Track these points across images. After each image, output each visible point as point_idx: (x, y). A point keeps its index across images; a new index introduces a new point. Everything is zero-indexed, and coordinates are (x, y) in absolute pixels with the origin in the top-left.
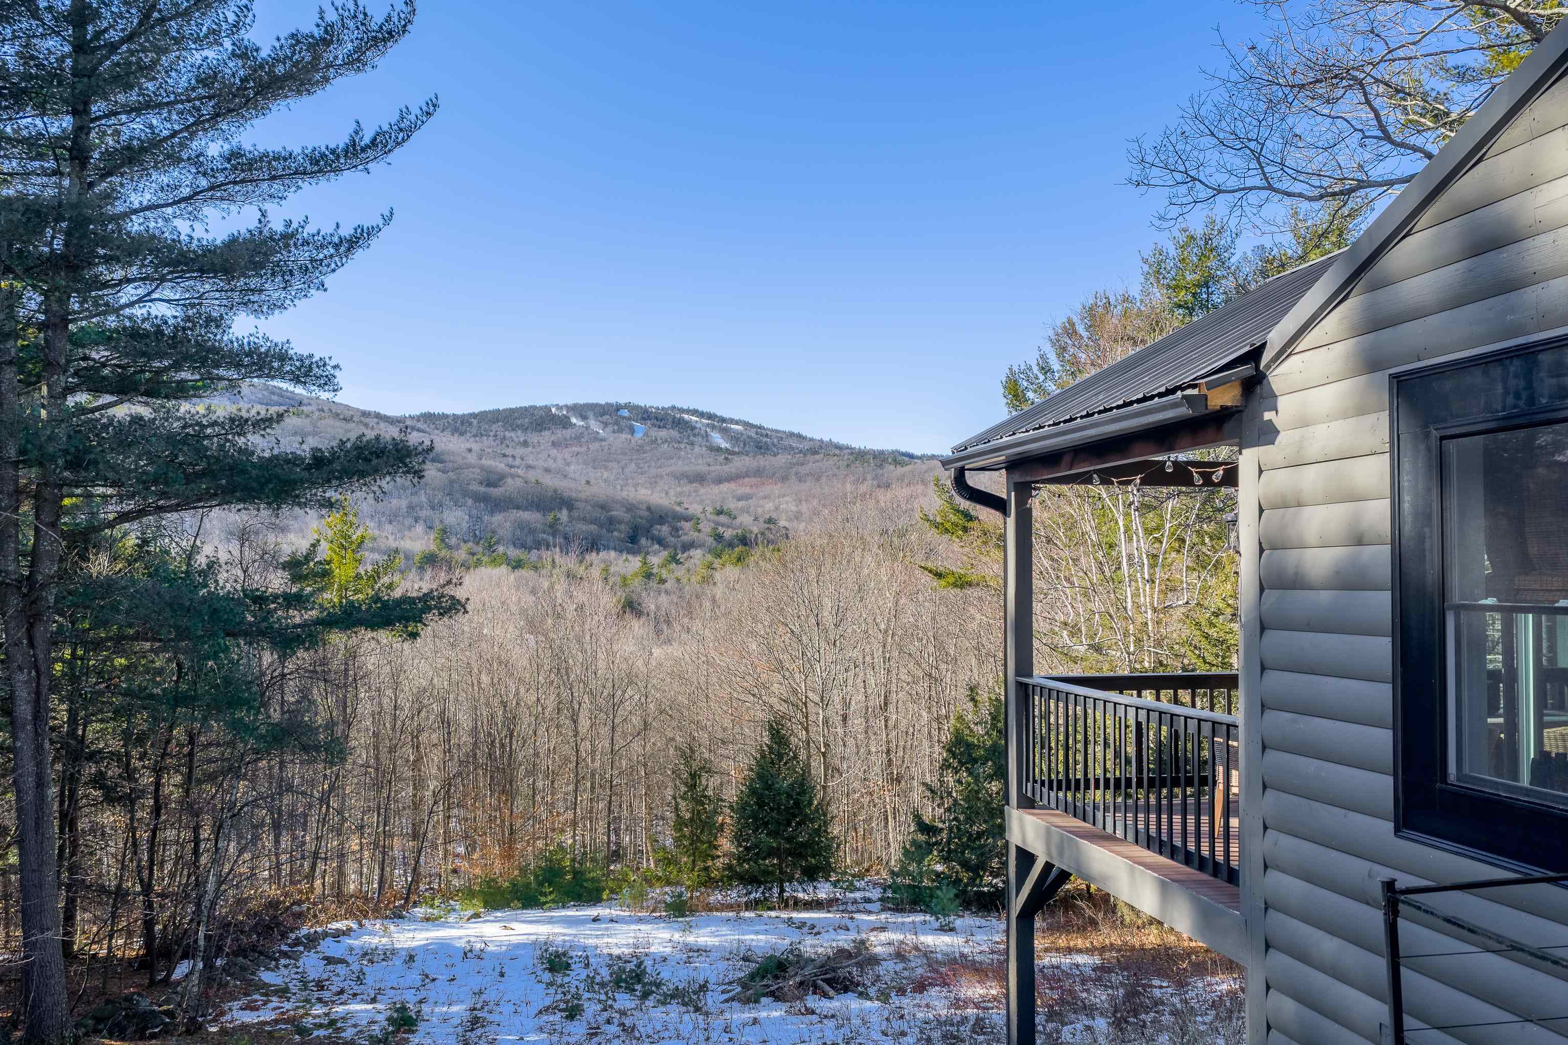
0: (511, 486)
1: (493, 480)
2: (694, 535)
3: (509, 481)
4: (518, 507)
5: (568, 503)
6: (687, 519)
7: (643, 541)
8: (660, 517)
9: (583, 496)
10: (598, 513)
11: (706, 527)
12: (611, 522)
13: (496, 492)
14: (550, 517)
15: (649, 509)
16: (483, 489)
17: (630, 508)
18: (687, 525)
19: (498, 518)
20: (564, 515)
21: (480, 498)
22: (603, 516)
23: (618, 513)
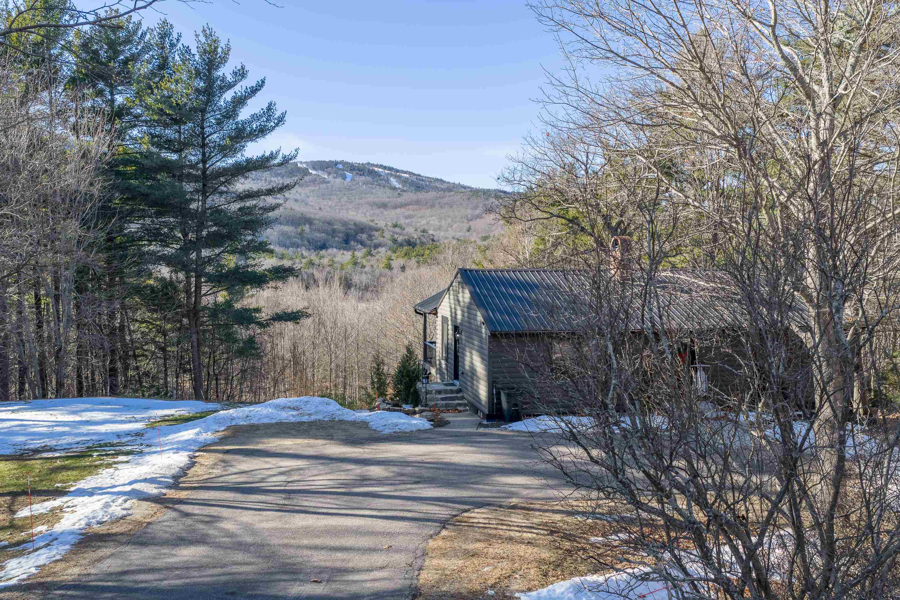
2: (380, 239)
4: (281, 224)
5: (309, 221)
6: (377, 230)
7: (352, 243)
8: (361, 229)
9: (317, 217)
10: (326, 227)
11: (388, 235)
12: (334, 233)
14: (299, 230)
15: (355, 224)
17: (345, 224)
18: (377, 234)
20: (307, 228)
22: (329, 228)
23: (338, 227)
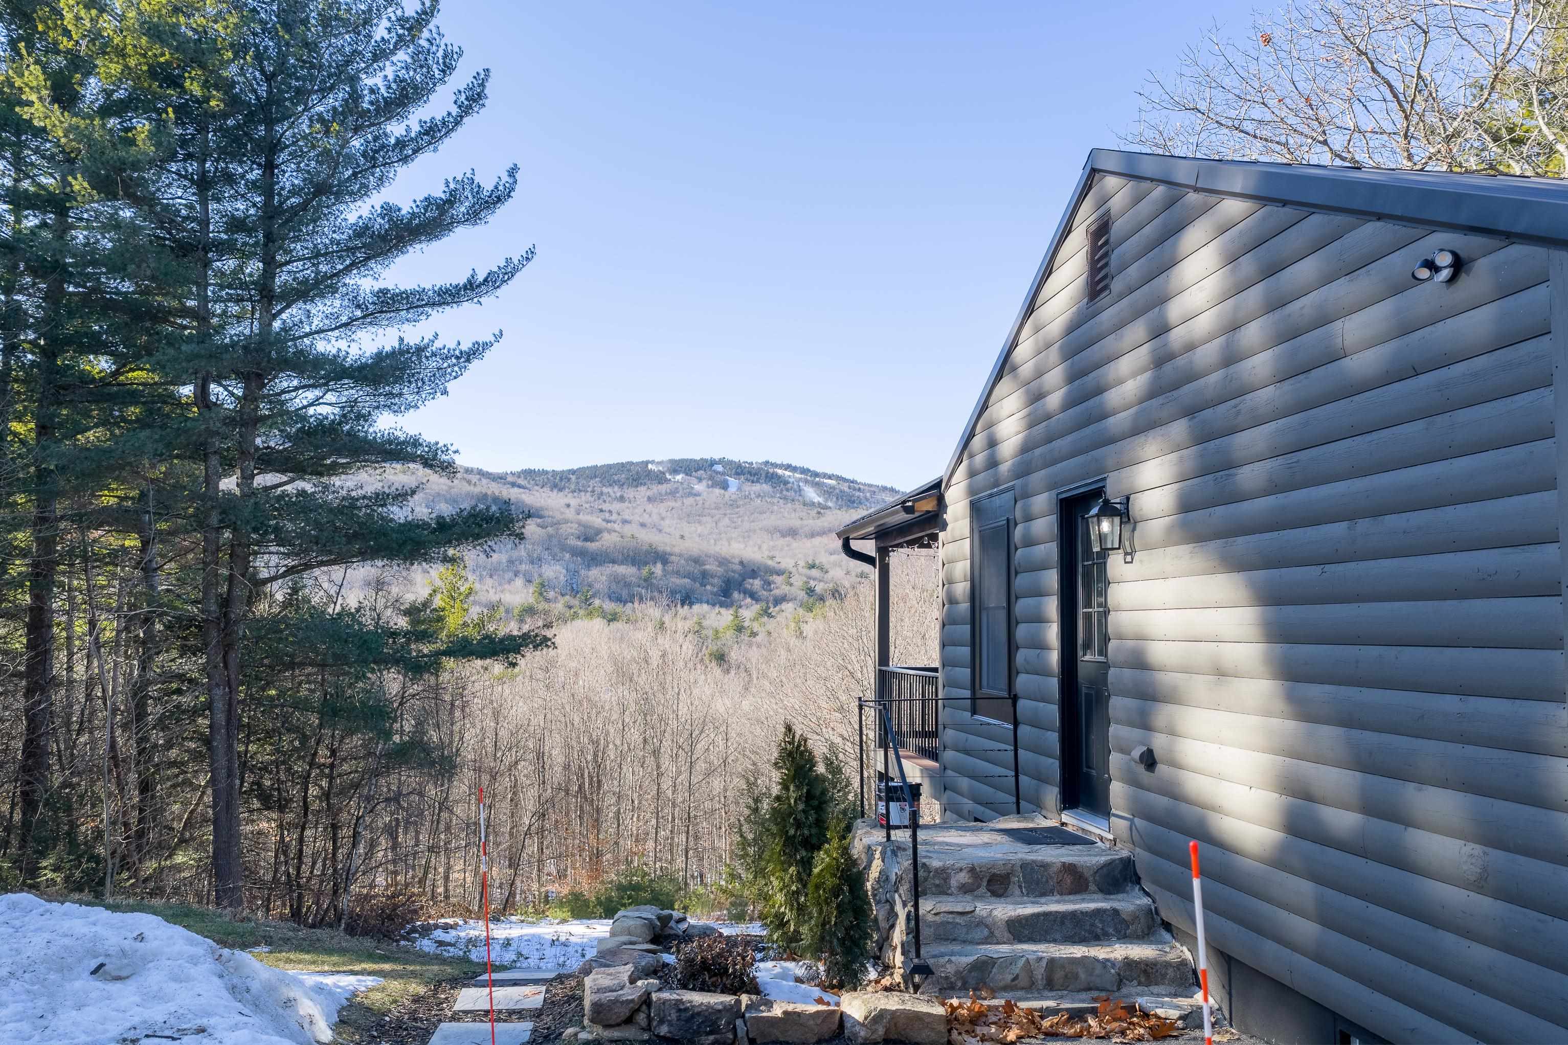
0: (608, 541)
1: (590, 535)
2: (785, 589)
3: (606, 535)
4: (614, 562)
5: (663, 558)
6: (779, 573)
7: (736, 595)
8: (752, 571)
9: (677, 550)
10: (691, 567)
11: (797, 581)
12: (704, 576)
13: (592, 546)
14: (645, 571)
15: (741, 563)
16: (580, 543)
17: (723, 562)
18: (778, 579)
19: (594, 573)
20: (658, 569)
21: (577, 553)
22: (696, 570)
23: (711, 567)
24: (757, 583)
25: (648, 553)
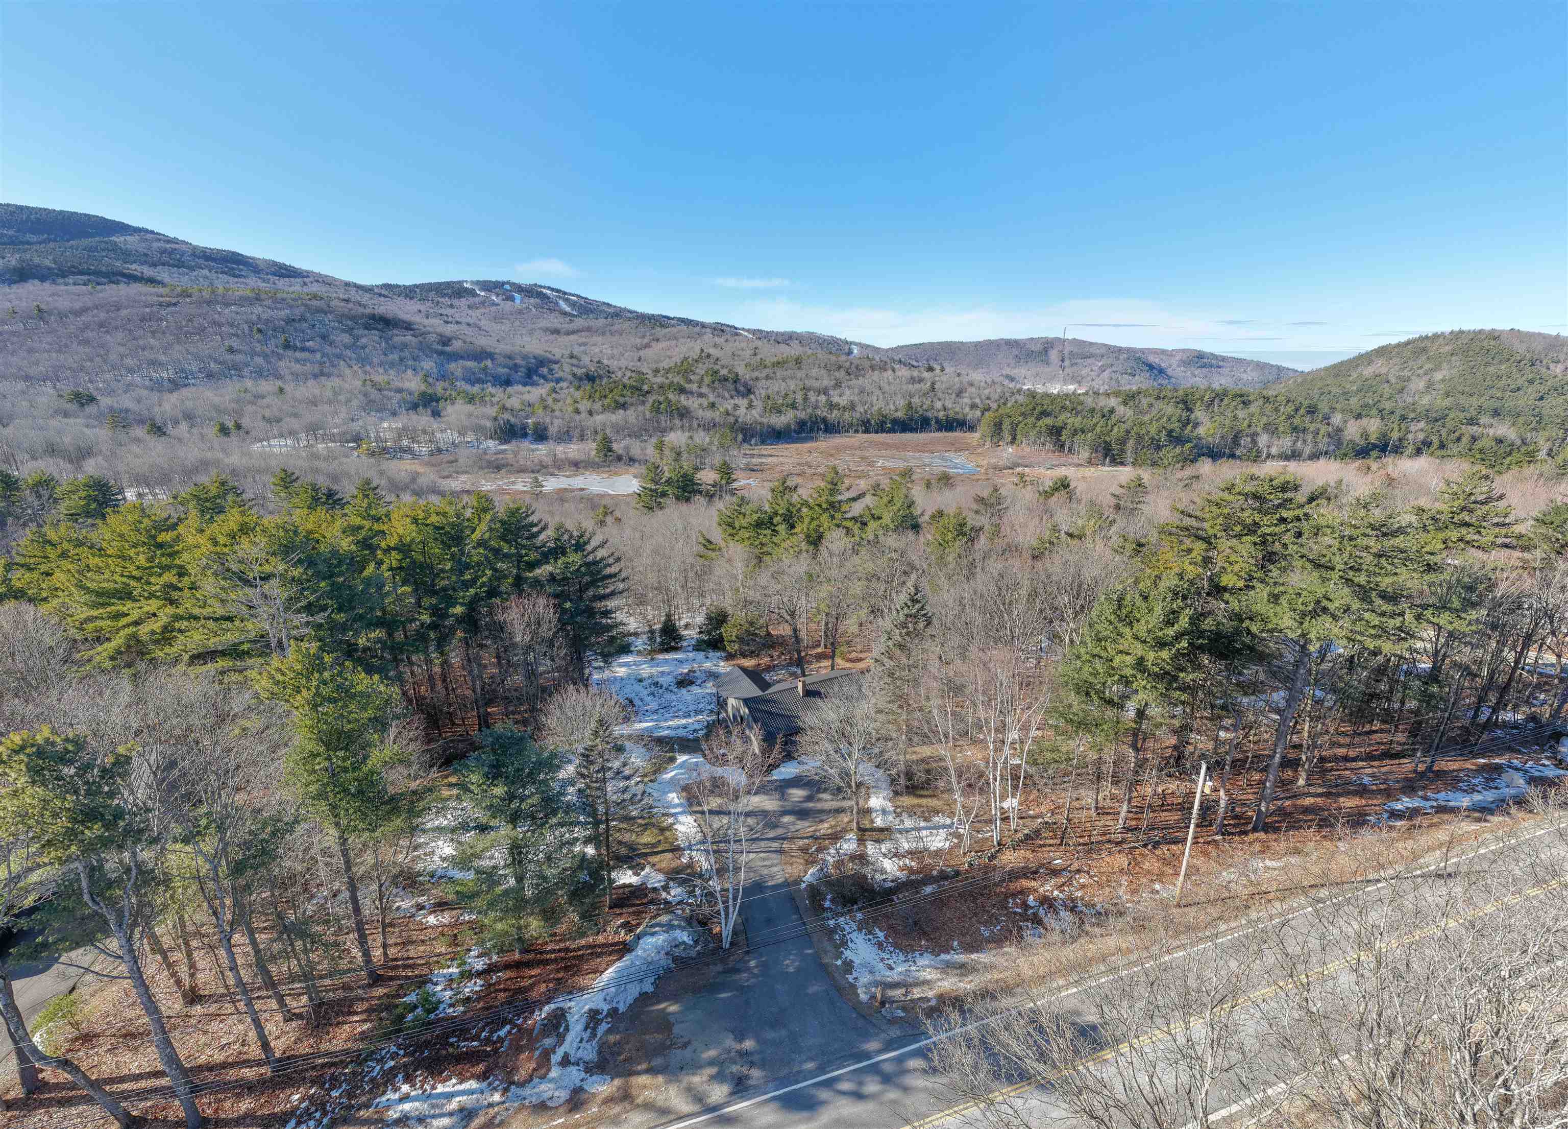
0: (457, 345)
1: (446, 341)
3: (454, 341)
4: (462, 358)
5: (490, 356)
6: (556, 362)
7: (535, 378)
8: (542, 362)
9: (497, 351)
10: (507, 361)
11: (567, 369)
12: (516, 368)
13: (448, 349)
14: (482, 365)
16: (440, 347)
18: (555, 366)
19: (452, 366)
20: (489, 363)
21: (440, 353)
23: (519, 361)
24: (545, 371)
25: (481, 353)
